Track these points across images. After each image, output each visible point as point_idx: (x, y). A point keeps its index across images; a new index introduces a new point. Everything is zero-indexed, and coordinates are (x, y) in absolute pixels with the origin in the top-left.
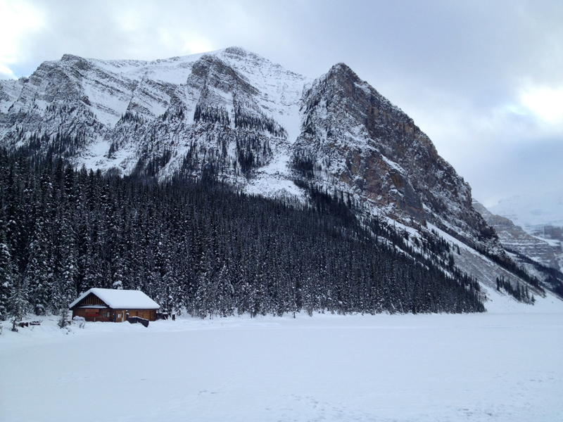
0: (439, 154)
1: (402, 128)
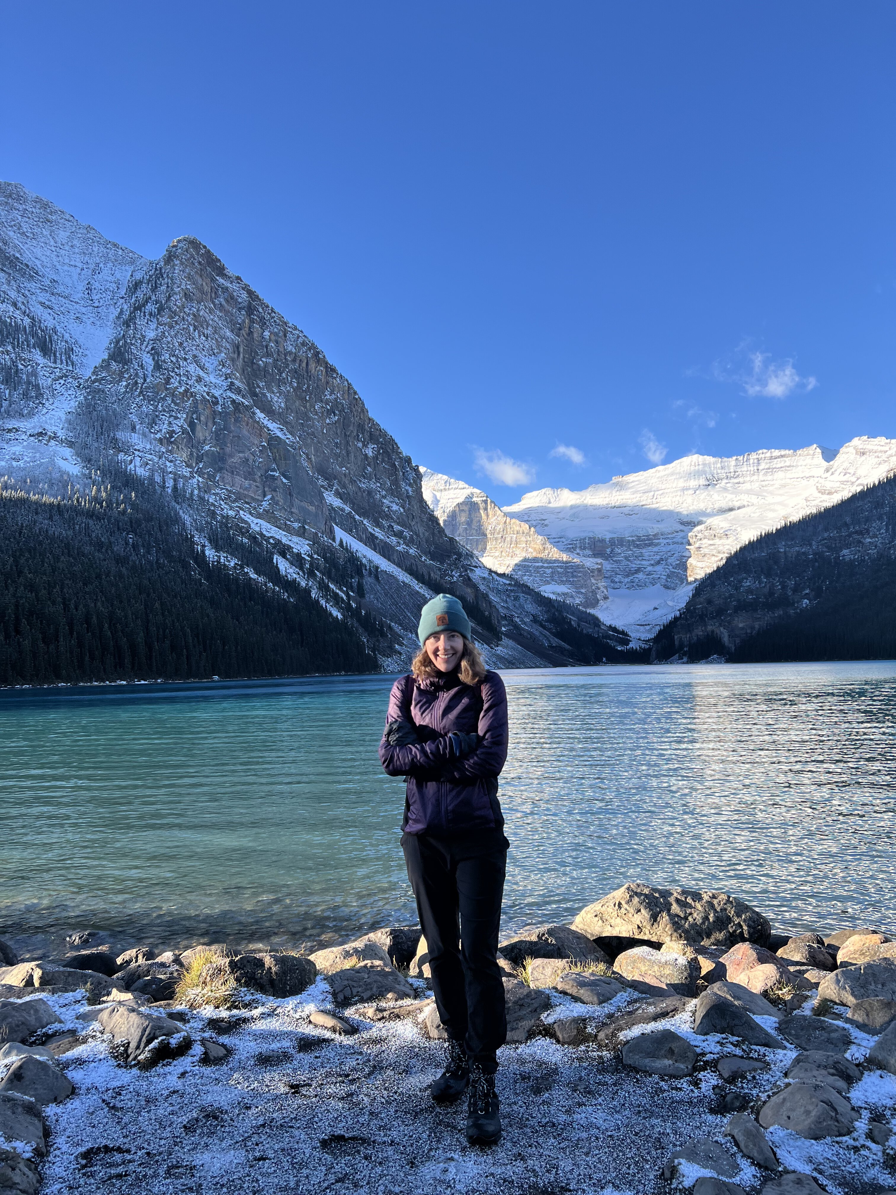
0: (371, 415)
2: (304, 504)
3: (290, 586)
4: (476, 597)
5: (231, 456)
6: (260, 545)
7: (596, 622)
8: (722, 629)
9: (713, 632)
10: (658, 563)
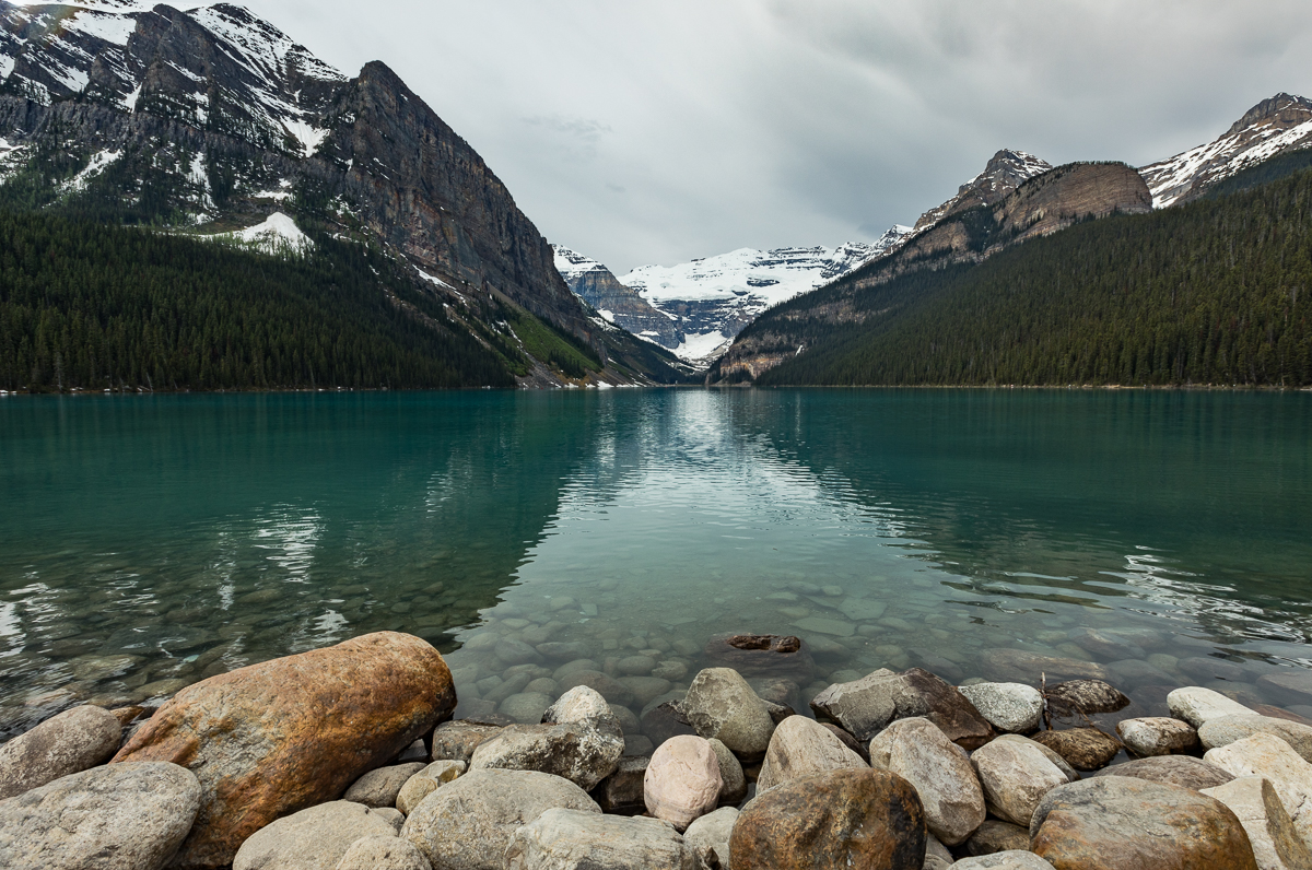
0: (518, 206)
1: (468, 167)
3: (455, 327)
4: (590, 338)
6: (434, 297)
7: (673, 357)
10: (718, 320)
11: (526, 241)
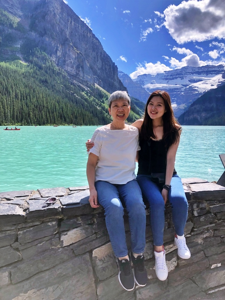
0: (104, 50)
1: (86, 34)
2: (87, 76)
3: (86, 100)
5: (67, 61)
6: (77, 88)
8: (198, 116)
9: (195, 117)
11: (107, 64)
